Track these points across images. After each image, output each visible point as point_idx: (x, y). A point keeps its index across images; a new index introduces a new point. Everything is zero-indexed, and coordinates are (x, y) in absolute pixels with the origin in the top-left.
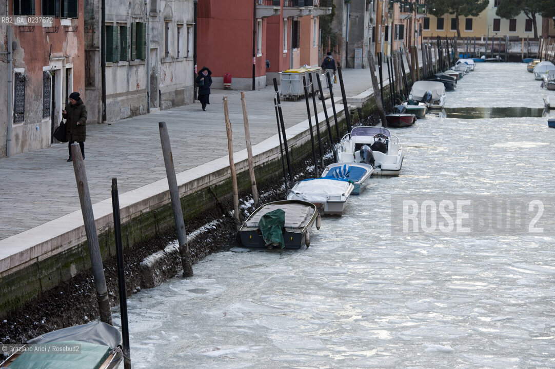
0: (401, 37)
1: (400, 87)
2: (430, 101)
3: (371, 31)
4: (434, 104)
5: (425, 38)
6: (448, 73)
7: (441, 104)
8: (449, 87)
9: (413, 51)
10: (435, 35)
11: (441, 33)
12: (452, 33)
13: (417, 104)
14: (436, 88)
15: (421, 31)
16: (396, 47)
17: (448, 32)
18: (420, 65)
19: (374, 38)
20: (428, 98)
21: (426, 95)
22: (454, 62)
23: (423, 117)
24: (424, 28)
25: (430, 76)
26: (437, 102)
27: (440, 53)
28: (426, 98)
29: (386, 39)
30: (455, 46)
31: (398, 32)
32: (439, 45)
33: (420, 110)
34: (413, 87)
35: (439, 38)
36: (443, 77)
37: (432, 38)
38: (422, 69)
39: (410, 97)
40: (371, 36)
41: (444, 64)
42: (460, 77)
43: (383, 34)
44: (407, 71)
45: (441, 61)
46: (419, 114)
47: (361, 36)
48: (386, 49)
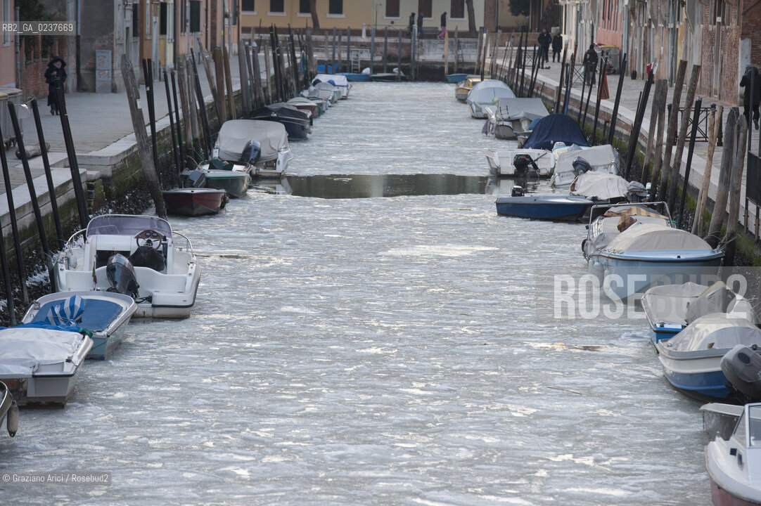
0: (195, 28)
1: (194, 132)
2: (257, 161)
3: (129, 14)
4: (265, 168)
5: (246, 30)
6: (295, 102)
7: (279, 169)
8: (296, 133)
9: (220, 58)
10: (266, 24)
11: (279, 20)
12: (303, 20)
13: (229, 168)
14: (271, 135)
15: (236, 14)
16: (184, 48)
17: (292, 17)
18: (236, 87)
19: (137, 28)
20: (253, 156)
21: (248, 149)
22: (307, 81)
23: (243, 196)
24: (243, 9)
25: (256, 110)
26: (272, 163)
27: (278, 62)
28: (249, 156)
29: (163, 30)
30: (308, 47)
31: (188, 17)
32: (274, 43)
33: (236, 180)
34: (222, 132)
35: (273, 31)
36: (282, 110)
37: (259, 30)
38: (240, 95)
39: (215, 154)
40: (130, 25)
41: (287, 84)
42: (318, 111)
43: (157, 19)
44: (208, 98)
45: (278, 78)
46: (233, 190)
47: (109, 24)
48: (164, 53)
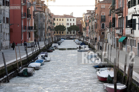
0: (50, 35)
1: (50, 45)
2: (56, 47)
8: (59, 44)
9: (52, 38)
11: (58, 34)
12: (60, 34)
13: (53, 48)
14: (57, 45)
16: (49, 37)
17: (59, 34)
18: (54, 40)
19: (45, 35)
21: (55, 46)
22: (60, 40)
23: (54, 50)
24: (54, 34)
25: (55, 42)
26: (57, 47)
27: (57, 38)
28: (55, 47)
29: (47, 36)
30: (60, 37)
32: (57, 36)
35: (57, 35)
36: (58, 42)
39: (52, 46)
41: (58, 40)
42: (61, 42)
44: (51, 42)
46: (53, 50)
47: (42, 35)
48: (47, 38)
